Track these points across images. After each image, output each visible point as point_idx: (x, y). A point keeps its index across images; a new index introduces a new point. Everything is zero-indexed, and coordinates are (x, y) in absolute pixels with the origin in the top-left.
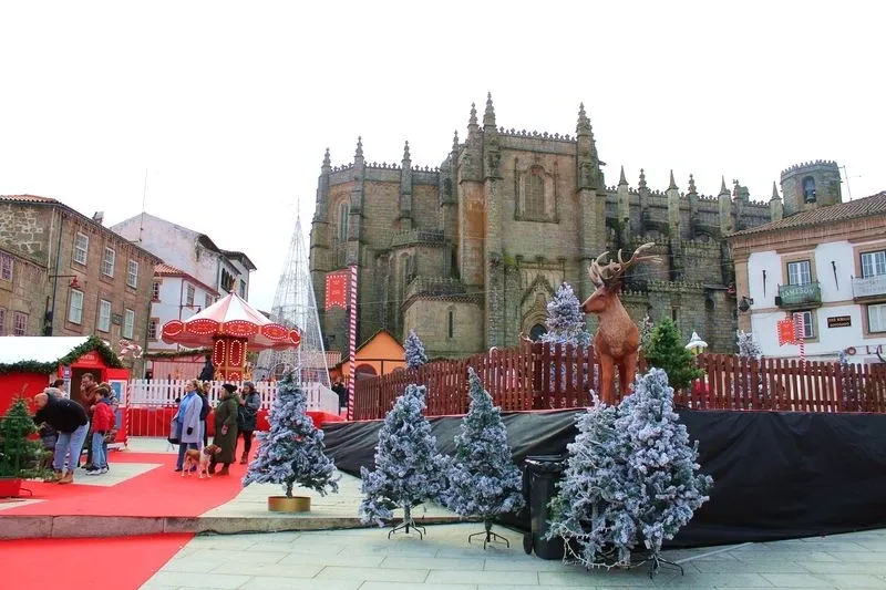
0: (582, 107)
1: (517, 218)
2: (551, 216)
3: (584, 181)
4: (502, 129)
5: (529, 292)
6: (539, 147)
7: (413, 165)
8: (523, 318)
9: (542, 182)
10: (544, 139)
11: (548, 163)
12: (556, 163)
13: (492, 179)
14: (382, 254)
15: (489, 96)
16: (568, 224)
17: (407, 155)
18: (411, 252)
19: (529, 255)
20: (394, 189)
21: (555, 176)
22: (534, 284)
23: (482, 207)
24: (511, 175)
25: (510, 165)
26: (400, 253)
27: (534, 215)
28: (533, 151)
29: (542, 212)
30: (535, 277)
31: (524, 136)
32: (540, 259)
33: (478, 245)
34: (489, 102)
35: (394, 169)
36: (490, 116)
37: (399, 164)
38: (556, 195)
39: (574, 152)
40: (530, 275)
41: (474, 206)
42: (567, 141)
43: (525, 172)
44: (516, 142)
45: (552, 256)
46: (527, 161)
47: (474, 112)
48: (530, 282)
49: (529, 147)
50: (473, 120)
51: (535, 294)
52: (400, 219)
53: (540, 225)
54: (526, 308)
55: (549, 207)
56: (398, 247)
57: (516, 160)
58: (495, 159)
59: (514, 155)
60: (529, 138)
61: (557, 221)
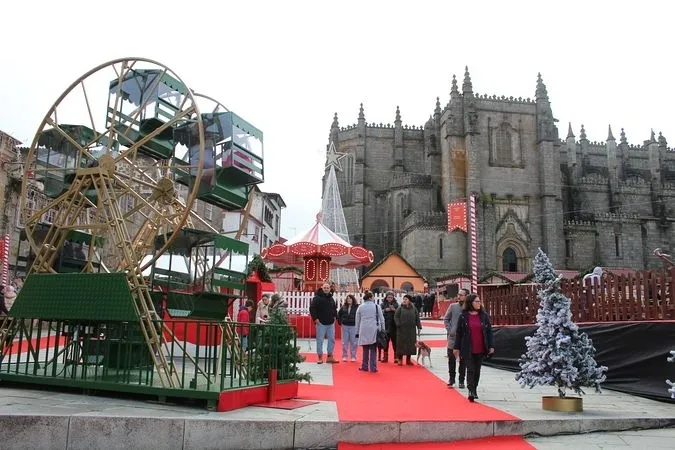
0: (539, 75)
1: (491, 165)
2: (518, 162)
3: (544, 134)
4: (477, 95)
5: (502, 222)
6: (507, 108)
7: (403, 124)
8: (497, 243)
9: (509, 135)
10: (511, 102)
11: (514, 121)
12: (520, 121)
13: (472, 134)
14: (381, 194)
15: (467, 69)
16: (531, 169)
17: (398, 117)
18: (406, 192)
19: (501, 193)
20: (388, 144)
21: (519, 131)
22: (506, 216)
23: (464, 156)
24: (485, 130)
25: (484, 123)
26: (397, 193)
27: (504, 162)
28: (502, 112)
29: (510, 159)
30: (506, 210)
31: (494, 100)
32: (509, 197)
33: (461, 186)
34: (467, 74)
35: (389, 128)
36: (468, 84)
37: (393, 124)
38: (521, 146)
39: (534, 112)
40: (502, 209)
41: (458, 156)
42: (528, 103)
43: (496, 128)
44: (488, 105)
45: (519, 194)
46: (497, 119)
47: (455, 82)
48: (502, 214)
49: (498, 108)
50: (455, 87)
51: (506, 224)
52: (393, 167)
53: (509, 170)
54: (499, 235)
55: (515, 155)
56: (395, 189)
57: (489, 119)
58: (473, 118)
59: (487, 115)
60: (499, 101)
61: (522, 166)
